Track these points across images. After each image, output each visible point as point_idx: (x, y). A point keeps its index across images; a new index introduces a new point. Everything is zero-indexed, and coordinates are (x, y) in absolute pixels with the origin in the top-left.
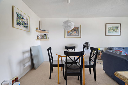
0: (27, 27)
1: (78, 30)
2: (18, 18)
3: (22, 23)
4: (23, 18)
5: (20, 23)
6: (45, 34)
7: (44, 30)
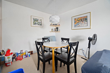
0: (41, 25)
1: (87, 19)
2: (34, 21)
3: (37, 23)
4: (37, 20)
5: (36, 23)
6: (57, 27)
7: (56, 25)
